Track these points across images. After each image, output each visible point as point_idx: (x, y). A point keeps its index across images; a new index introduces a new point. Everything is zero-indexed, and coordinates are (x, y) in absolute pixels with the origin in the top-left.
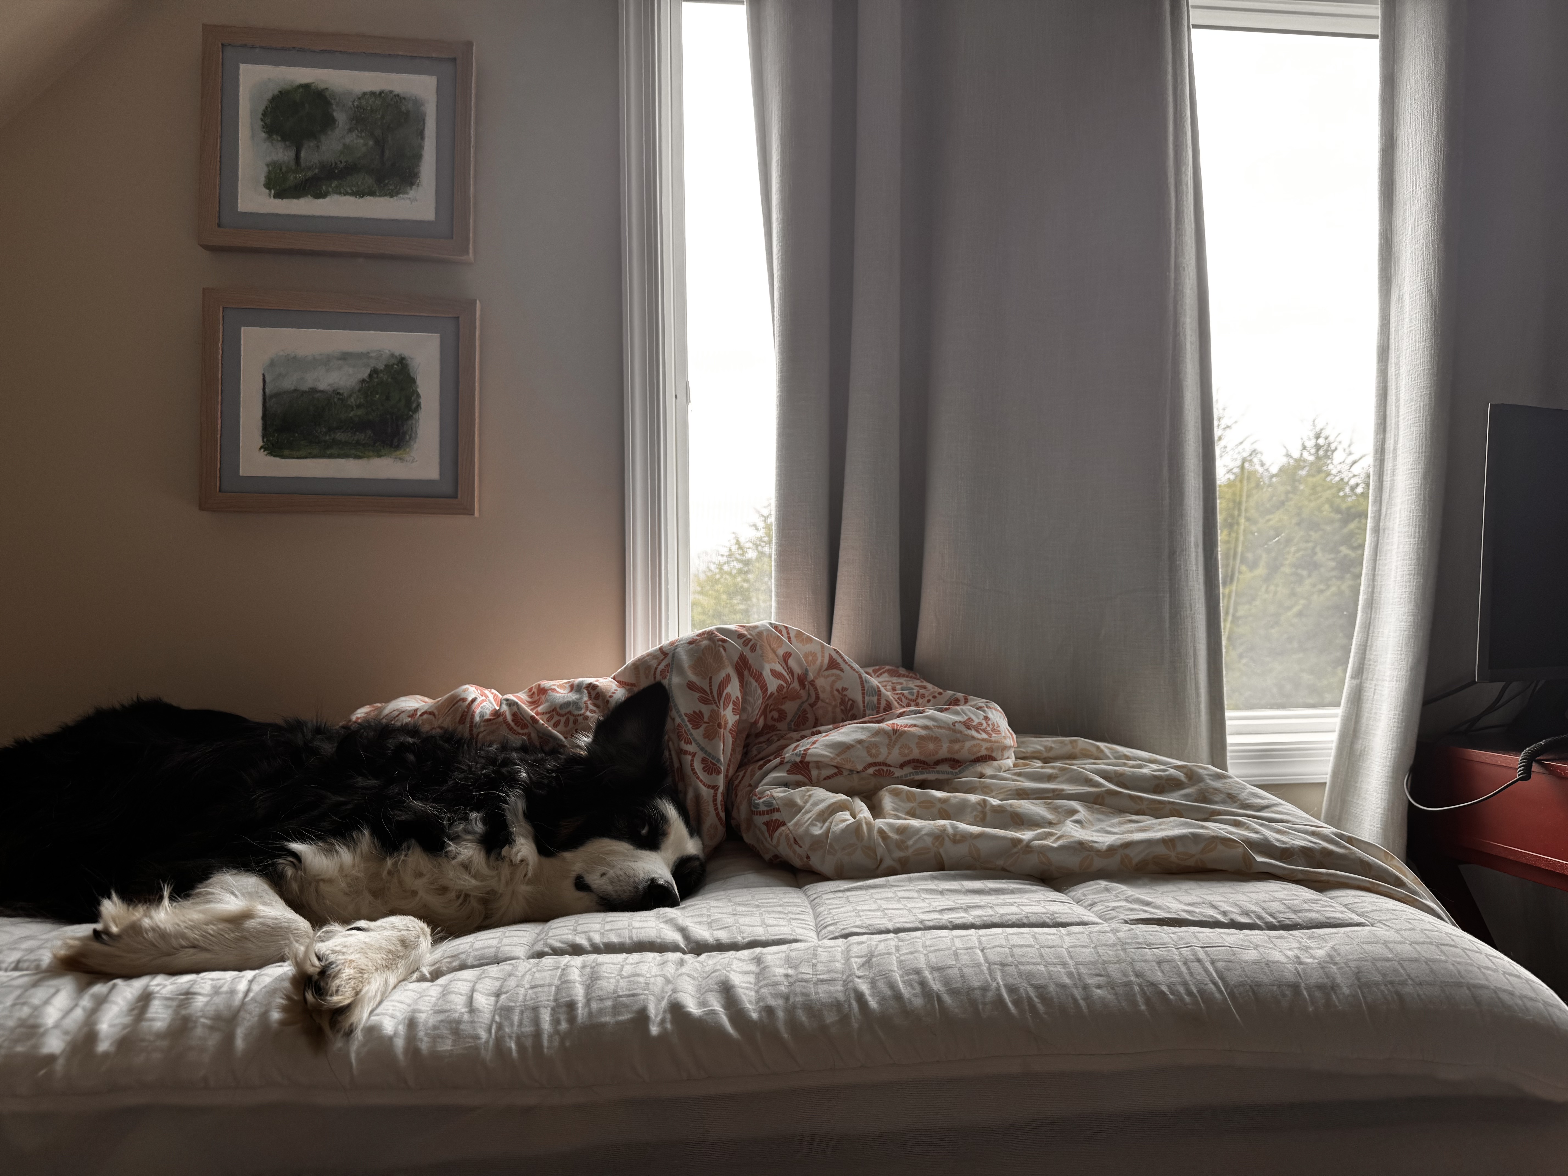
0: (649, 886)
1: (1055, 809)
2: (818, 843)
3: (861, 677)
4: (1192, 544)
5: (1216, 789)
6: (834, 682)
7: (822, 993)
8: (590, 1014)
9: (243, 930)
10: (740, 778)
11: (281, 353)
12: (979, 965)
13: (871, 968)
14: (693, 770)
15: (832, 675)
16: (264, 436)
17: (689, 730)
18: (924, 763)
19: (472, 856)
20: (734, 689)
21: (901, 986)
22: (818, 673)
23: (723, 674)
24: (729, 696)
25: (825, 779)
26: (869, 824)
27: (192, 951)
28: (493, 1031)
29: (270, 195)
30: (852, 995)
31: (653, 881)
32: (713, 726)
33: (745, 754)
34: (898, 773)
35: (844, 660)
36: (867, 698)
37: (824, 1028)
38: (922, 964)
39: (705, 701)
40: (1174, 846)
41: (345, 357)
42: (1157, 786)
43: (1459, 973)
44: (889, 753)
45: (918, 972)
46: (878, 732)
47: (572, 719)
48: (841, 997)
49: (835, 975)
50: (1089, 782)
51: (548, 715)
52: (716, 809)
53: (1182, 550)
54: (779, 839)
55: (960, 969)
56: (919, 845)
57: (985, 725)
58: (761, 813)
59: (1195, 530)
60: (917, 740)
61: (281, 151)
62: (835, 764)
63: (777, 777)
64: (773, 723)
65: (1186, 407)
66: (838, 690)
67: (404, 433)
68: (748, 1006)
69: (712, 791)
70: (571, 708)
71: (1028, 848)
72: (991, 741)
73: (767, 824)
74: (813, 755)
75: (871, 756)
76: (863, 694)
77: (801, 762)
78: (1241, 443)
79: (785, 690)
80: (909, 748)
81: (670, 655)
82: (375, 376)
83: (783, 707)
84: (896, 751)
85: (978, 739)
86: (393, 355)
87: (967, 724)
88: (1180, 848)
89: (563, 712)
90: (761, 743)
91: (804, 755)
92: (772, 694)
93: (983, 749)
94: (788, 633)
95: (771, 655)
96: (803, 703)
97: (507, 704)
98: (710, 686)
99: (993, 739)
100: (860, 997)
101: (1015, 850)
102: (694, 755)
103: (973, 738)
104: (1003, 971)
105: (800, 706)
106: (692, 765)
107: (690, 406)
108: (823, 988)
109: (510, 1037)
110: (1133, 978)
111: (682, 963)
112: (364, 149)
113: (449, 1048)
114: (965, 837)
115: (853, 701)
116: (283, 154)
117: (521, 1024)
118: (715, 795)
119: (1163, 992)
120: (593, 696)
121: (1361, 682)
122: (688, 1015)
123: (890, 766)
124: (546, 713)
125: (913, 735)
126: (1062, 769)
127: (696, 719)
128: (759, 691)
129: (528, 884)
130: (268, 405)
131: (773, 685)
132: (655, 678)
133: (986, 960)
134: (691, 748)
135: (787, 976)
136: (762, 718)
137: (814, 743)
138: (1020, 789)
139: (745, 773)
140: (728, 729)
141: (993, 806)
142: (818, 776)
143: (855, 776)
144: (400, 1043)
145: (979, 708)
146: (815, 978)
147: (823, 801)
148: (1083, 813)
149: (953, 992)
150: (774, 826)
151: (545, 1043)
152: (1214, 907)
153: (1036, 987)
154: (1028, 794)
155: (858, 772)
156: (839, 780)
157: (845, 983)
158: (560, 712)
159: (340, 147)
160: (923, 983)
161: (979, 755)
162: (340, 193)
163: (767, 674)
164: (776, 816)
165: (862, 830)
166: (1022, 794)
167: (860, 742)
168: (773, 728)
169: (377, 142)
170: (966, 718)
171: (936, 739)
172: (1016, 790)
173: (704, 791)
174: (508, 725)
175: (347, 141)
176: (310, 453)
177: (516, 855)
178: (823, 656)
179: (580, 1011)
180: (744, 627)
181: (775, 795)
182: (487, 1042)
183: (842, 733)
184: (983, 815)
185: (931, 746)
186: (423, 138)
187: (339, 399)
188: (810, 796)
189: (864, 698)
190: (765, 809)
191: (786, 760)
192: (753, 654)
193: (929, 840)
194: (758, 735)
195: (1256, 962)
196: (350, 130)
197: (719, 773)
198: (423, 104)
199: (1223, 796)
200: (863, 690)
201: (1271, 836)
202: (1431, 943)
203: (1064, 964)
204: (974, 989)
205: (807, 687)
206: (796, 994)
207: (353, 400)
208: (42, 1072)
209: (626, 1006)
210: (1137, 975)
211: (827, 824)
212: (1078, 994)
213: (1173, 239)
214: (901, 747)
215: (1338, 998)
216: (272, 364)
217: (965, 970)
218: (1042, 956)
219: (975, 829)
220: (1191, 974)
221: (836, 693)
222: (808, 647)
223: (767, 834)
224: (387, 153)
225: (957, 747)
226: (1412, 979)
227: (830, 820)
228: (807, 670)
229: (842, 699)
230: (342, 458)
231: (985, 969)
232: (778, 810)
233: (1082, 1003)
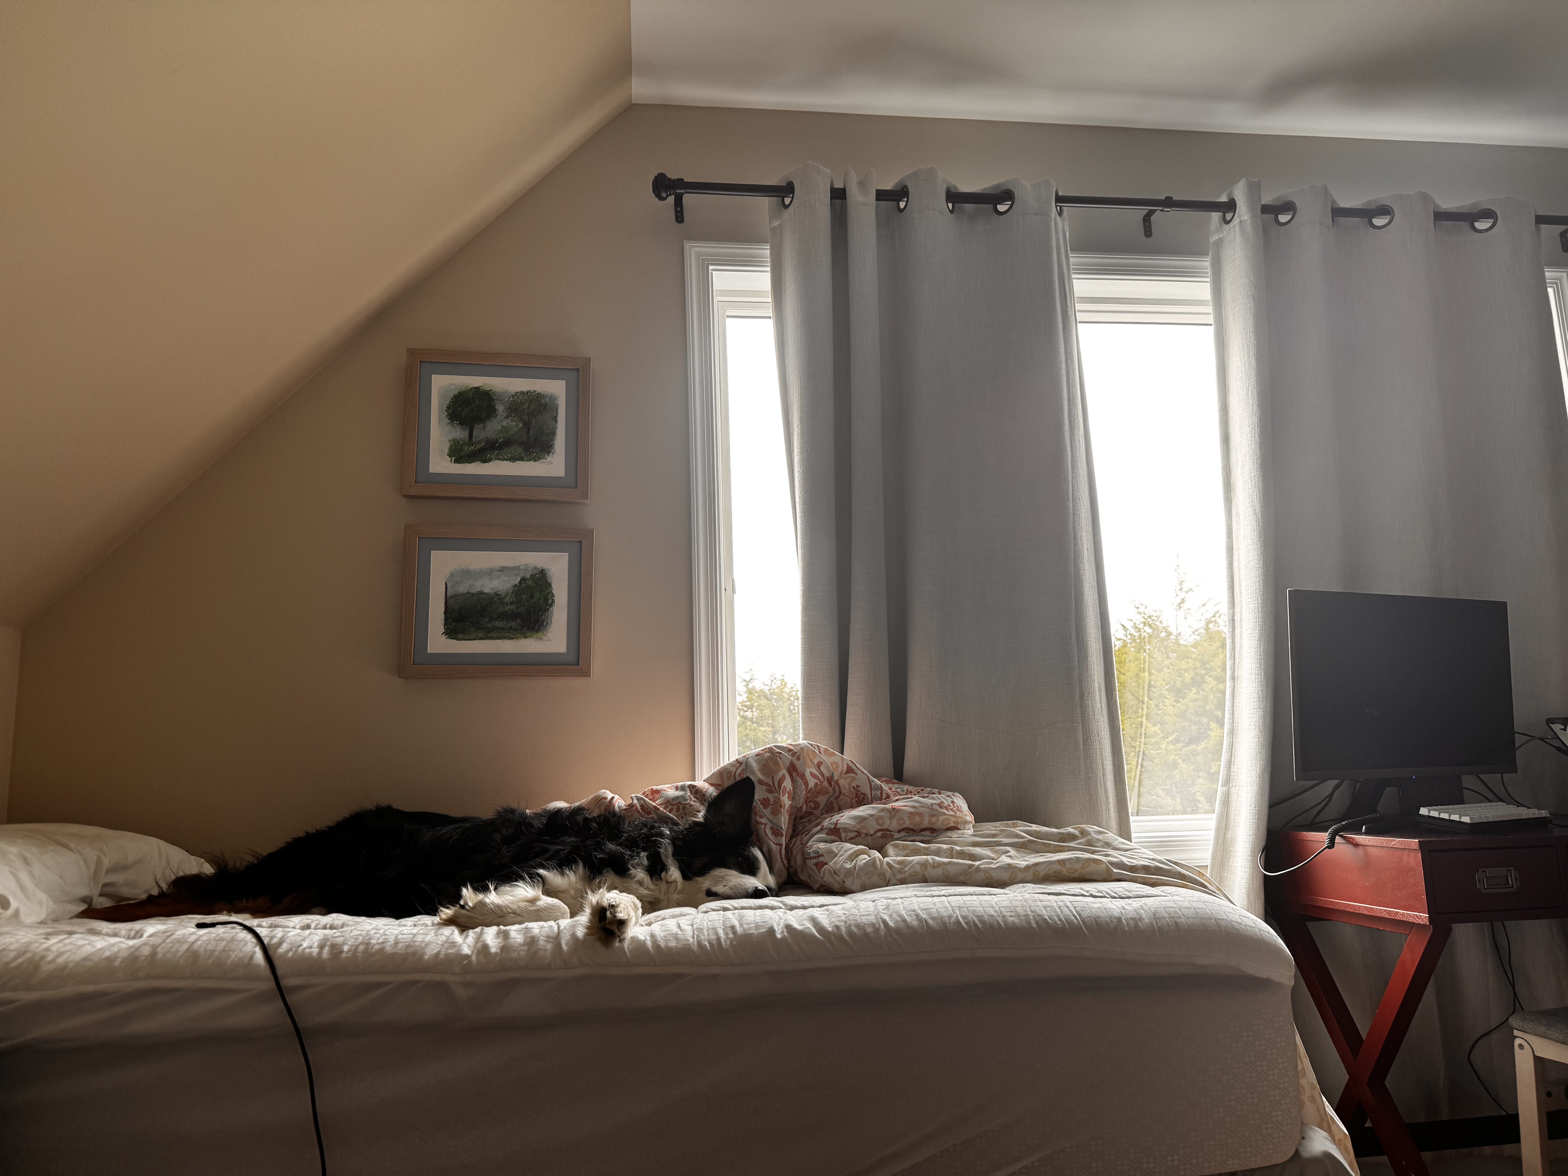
0: (755, 890)
1: (996, 852)
2: (849, 872)
3: (869, 778)
4: (1097, 689)
5: (1098, 840)
6: (851, 782)
7: (864, 920)
8: (744, 930)
9: (537, 906)
10: (793, 843)
11: (458, 568)
12: (947, 907)
13: (888, 910)
14: (766, 833)
15: (850, 777)
16: (445, 625)
17: (761, 810)
18: (913, 830)
19: (643, 878)
20: (787, 784)
21: (906, 917)
22: (840, 776)
23: (781, 774)
24: (785, 787)
25: (850, 839)
26: (880, 860)
27: (513, 915)
28: (695, 938)
29: (451, 461)
30: (880, 920)
31: (756, 887)
32: (777, 808)
33: (794, 831)
34: (897, 835)
35: (857, 767)
36: (873, 793)
37: (866, 935)
38: (916, 907)
39: (770, 791)
40: (1065, 864)
41: (503, 570)
42: (1061, 838)
43: (1212, 913)
44: (890, 823)
45: (914, 911)
46: (883, 810)
47: (681, 807)
48: (874, 921)
49: (870, 913)
50: (1018, 836)
51: (664, 806)
52: (782, 858)
53: (1089, 694)
54: (824, 872)
55: (937, 909)
56: (911, 870)
57: (952, 806)
58: (811, 858)
59: (1098, 679)
60: (908, 815)
61: (459, 430)
62: (856, 830)
63: (820, 837)
64: (811, 810)
65: (1086, 593)
66: (854, 787)
67: (543, 622)
68: (827, 926)
69: (779, 847)
70: (680, 800)
71: (978, 869)
72: (956, 817)
73: (816, 864)
74: (842, 823)
75: (879, 824)
76: (871, 789)
77: (834, 828)
78: (1204, 605)
79: (819, 786)
80: (903, 820)
81: (744, 763)
82: (523, 582)
83: (817, 800)
84: (895, 822)
85: (948, 815)
86: (536, 568)
87: (940, 805)
88: (1068, 865)
89: (674, 803)
90: (804, 822)
91: (836, 824)
92: (811, 789)
93: (952, 821)
94: (819, 750)
95: (810, 763)
96: (830, 797)
97: (637, 799)
98: (773, 782)
99: (958, 815)
100: (884, 922)
101: (970, 870)
102: (766, 825)
103: (944, 814)
104: (959, 910)
105: (829, 799)
106: (765, 831)
107: (735, 596)
108: (863, 918)
109: (705, 940)
110: (1030, 913)
111: (785, 913)
112: (516, 429)
113: (675, 945)
114: (940, 864)
115: (864, 795)
116: (460, 434)
117: (708, 935)
118: (781, 849)
119: (1046, 919)
120: (693, 793)
121: (1229, 789)
122: (795, 929)
123: (891, 831)
124: (663, 804)
125: (906, 811)
126: (1002, 831)
127: (765, 803)
128: (803, 786)
129: (678, 893)
130: (448, 604)
131: (812, 782)
132: (735, 779)
133: (951, 906)
134: (763, 820)
135: (844, 914)
136: (805, 805)
137: (842, 817)
138: (975, 842)
139: (796, 840)
140: (786, 809)
141: (957, 850)
142: (846, 837)
143: (869, 838)
144: (649, 944)
145: (948, 796)
146: (859, 914)
147: (851, 849)
148: (1013, 852)
149: (933, 918)
150: (820, 865)
151: (723, 943)
152: (1083, 890)
153: (977, 916)
154: (979, 845)
155: (871, 835)
156: (859, 839)
157: (876, 916)
158: (672, 803)
159: (499, 427)
160: (917, 915)
161: (949, 826)
162: (499, 459)
163: (808, 774)
164: (821, 859)
165: (877, 863)
166: (975, 844)
167: (872, 815)
168: (811, 814)
169: (525, 424)
170: (940, 801)
171: (920, 814)
172: (972, 842)
173: (773, 846)
174: (639, 812)
175: (505, 424)
176: (477, 636)
177: (671, 876)
178: (843, 765)
179: (738, 929)
180: (791, 745)
181: (820, 847)
182: (693, 942)
183: (860, 811)
184: (951, 854)
185: (917, 819)
186: (556, 421)
187: (498, 598)
188: (842, 847)
189: (871, 792)
190: (814, 855)
191: (825, 827)
192: (799, 762)
193: (918, 867)
194: (802, 818)
195: (1099, 908)
196: (507, 417)
197: (782, 836)
198: (555, 399)
199: (1101, 843)
200: (871, 786)
201: (1125, 860)
202: (1201, 902)
203: (993, 907)
204: (943, 917)
205: (833, 786)
206: (850, 920)
207: (507, 599)
208: (465, 962)
209: (762, 926)
210: (1032, 912)
211: (854, 862)
212: (1000, 919)
213: (1070, 480)
214: (898, 819)
215: (1142, 924)
216: (452, 575)
217: (939, 909)
218: (980, 904)
219: (946, 860)
220: (1062, 912)
221: (852, 789)
222: (833, 759)
223: (816, 871)
224: (531, 432)
225: (934, 820)
226: (1184, 916)
227: (856, 859)
228: (833, 774)
229: (856, 793)
230: (500, 639)
231: (950, 909)
232: (823, 855)
233: (1002, 924)
